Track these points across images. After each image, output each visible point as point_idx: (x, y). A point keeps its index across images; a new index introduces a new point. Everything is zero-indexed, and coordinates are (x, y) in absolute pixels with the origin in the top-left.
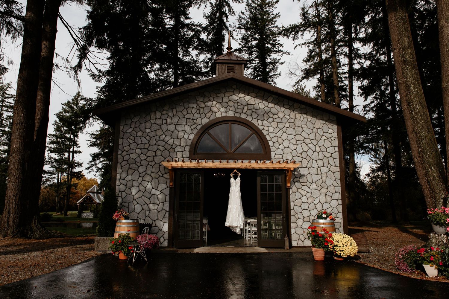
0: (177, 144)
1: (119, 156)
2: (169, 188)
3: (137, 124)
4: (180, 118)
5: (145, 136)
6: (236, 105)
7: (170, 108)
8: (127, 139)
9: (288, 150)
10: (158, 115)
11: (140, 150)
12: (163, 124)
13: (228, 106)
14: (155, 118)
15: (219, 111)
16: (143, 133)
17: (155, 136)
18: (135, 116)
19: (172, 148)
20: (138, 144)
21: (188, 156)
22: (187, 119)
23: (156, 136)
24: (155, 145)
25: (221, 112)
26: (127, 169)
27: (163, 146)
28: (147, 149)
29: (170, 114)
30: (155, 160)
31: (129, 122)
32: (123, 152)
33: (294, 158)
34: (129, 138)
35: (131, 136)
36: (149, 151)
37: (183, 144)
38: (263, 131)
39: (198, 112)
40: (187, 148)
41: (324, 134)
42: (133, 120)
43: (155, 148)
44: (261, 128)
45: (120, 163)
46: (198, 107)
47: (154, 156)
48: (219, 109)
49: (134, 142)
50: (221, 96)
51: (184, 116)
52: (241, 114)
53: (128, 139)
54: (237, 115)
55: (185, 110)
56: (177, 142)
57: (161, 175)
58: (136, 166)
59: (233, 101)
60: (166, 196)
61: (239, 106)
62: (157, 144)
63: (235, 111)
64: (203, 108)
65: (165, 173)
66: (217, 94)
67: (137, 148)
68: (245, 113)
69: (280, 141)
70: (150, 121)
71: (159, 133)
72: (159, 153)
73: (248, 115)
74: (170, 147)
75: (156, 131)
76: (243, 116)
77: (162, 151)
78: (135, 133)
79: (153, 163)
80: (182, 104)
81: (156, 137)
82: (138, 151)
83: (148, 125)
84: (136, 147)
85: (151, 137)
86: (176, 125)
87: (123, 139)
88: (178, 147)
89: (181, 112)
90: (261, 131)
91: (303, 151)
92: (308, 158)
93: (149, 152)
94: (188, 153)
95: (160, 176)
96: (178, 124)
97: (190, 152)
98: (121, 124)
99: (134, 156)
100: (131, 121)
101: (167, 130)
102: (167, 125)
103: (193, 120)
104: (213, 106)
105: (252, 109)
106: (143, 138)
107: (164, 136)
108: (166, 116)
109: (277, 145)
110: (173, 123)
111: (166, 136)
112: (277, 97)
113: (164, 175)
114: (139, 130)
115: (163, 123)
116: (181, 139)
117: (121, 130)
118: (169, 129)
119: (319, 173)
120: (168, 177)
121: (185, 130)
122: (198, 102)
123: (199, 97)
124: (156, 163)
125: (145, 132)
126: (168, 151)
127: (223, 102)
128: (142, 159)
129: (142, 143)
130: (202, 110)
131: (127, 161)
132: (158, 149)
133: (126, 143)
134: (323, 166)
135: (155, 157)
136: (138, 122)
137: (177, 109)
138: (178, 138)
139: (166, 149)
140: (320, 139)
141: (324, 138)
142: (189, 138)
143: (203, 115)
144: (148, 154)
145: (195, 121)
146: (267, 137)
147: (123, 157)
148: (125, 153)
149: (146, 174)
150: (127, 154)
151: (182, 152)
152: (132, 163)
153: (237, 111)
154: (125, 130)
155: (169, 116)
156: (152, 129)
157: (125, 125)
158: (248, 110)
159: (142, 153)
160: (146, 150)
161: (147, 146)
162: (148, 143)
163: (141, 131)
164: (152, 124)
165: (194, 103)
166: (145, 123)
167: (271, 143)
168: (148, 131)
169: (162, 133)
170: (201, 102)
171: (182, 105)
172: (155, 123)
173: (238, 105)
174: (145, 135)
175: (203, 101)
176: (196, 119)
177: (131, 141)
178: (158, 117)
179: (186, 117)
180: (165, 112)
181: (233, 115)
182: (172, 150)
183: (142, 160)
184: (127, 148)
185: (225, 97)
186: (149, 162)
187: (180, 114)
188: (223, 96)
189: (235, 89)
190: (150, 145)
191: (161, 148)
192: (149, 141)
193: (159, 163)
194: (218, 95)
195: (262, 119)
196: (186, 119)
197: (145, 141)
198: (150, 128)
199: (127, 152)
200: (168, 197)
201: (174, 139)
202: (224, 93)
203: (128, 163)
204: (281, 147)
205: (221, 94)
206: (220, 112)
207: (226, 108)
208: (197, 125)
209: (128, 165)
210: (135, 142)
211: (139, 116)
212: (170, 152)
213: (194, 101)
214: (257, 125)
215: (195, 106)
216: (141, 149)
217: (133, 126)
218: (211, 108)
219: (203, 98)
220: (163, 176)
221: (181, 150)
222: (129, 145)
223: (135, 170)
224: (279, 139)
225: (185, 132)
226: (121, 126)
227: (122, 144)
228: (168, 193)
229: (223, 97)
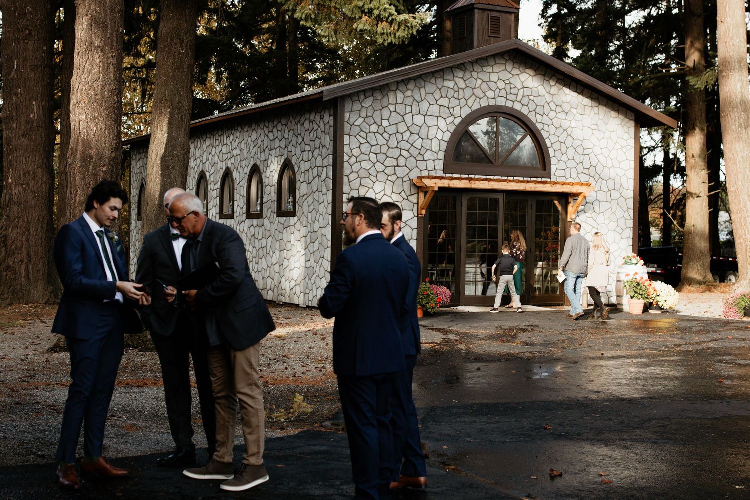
0: (428, 148)
1: (346, 165)
2: (416, 218)
3: (369, 111)
4: (430, 105)
5: (381, 133)
6: (508, 87)
7: (416, 86)
8: (356, 137)
9: (572, 164)
10: (400, 96)
11: (375, 156)
12: (406, 114)
13: (498, 88)
14: (395, 103)
15: (486, 95)
16: (379, 126)
17: (395, 134)
18: (366, 98)
19: (420, 154)
20: (372, 146)
21: (442, 168)
22: (441, 106)
23: (398, 133)
24: (397, 148)
25: (488, 98)
26: (357, 186)
27: (408, 151)
28: (386, 154)
29: (417, 97)
30: (397, 173)
31: (357, 106)
32: (351, 158)
33: (580, 175)
34: (358, 135)
35: (362, 131)
36: (388, 157)
37: (436, 149)
38: (542, 132)
39: (456, 96)
40: (442, 155)
41: (619, 141)
42: (363, 105)
43: (396, 153)
44: (539, 126)
45: (348, 176)
46: (456, 88)
47: (395, 167)
48: (485, 93)
49: (366, 141)
50: (488, 71)
51: (437, 101)
52: (515, 103)
53: (358, 137)
54: (509, 104)
55: (438, 90)
56: (427, 144)
57: (406, 198)
58: (371, 182)
59: (504, 81)
60: (413, 230)
61: (512, 90)
62: (399, 147)
63: (506, 98)
64: (464, 90)
65: (412, 195)
66: (482, 67)
67: (371, 152)
68: (520, 102)
69: (564, 149)
70: (388, 107)
71: (402, 128)
72: (402, 162)
73: (523, 105)
74: (418, 152)
75: (397, 124)
76: (518, 107)
77: (406, 159)
78: (368, 127)
79: (394, 178)
80: (433, 81)
81: (397, 135)
82: (373, 157)
83: (386, 113)
84: (369, 149)
85: (390, 135)
86: (425, 116)
87: (350, 136)
88: (429, 152)
89: (433, 94)
90: (539, 132)
91: (591, 166)
92: (597, 177)
93: (388, 159)
94: (442, 162)
95: (404, 199)
96: (428, 114)
97: (445, 161)
98: (346, 111)
99: (368, 165)
100: (360, 106)
101: (413, 124)
102: (413, 116)
103: (449, 108)
104: (477, 87)
105: (529, 96)
106: (378, 136)
107: (408, 134)
108: (411, 100)
109: (558, 154)
110: (421, 113)
111: (411, 133)
112: (562, 78)
113: (410, 198)
114: (373, 122)
115: (407, 112)
116: (432, 140)
117: (346, 120)
118: (415, 123)
119: (609, 200)
120: (416, 201)
121: (438, 126)
122: (457, 80)
123: (458, 70)
124: (398, 178)
125: (382, 125)
126: (415, 158)
127: (490, 81)
128: (378, 170)
129: (378, 144)
130: (461, 92)
131: (358, 172)
132: (401, 155)
133: (354, 143)
134: (614, 190)
135: (397, 168)
136: (371, 107)
137: (427, 89)
138: (428, 139)
139: (412, 156)
140: (613, 149)
141: (618, 146)
142: (444, 139)
143: (463, 102)
144: (387, 163)
145: (452, 110)
146: (547, 141)
147: (352, 166)
148: (353, 160)
149: (385, 195)
150: (357, 162)
151: (434, 161)
152: (364, 176)
153: (509, 97)
154: (352, 121)
155: (415, 100)
156: (392, 121)
157: (352, 111)
158: (524, 96)
159: (378, 161)
160: (384, 157)
161: (385, 149)
162: (387, 144)
163: (376, 123)
164: (391, 112)
165: (450, 80)
166: (381, 110)
167: (551, 152)
168: (385, 123)
169: (407, 129)
170: (460, 80)
171: (434, 83)
172: (395, 111)
173: (511, 88)
174: (381, 131)
175: (463, 78)
176: (454, 108)
177: (363, 141)
178: (400, 101)
179: (438, 103)
180: (409, 93)
181: (503, 105)
182: (420, 157)
183: (378, 172)
184: (356, 152)
185: (493, 73)
186: (389, 176)
187: (430, 98)
188: (491, 71)
189: (507, 61)
190: (389, 148)
191: (405, 153)
192: (388, 141)
193: (402, 178)
194: (485, 69)
195: (542, 114)
196: (439, 107)
197: (382, 141)
198: (388, 120)
199: (357, 158)
200: (415, 232)
201: (423, 139)
202: (492, 67)
203: (359, 177)
204: (564, 158)
205: (488, 68)
206: (486, 97)
207: (494, 91)
208: (455, 118)
209: (359, 179)
210: (368, 142)
211: (372, 98)
212: (417, 161)
213: (451, 77)
214: (535, 122)
215: (451, 84)
216: (376, 154)
217: (364, 115)
218: (475, 90)
219: (463, 73)
220: (408, 200)
221: (433, 159)
222: (359, 147)
223: (370, 188)
224: (562, 144)
225: (439, 128)
226: (346, 114)
227: (349, 144)
228: (416, 226)
229: (490, 73)
